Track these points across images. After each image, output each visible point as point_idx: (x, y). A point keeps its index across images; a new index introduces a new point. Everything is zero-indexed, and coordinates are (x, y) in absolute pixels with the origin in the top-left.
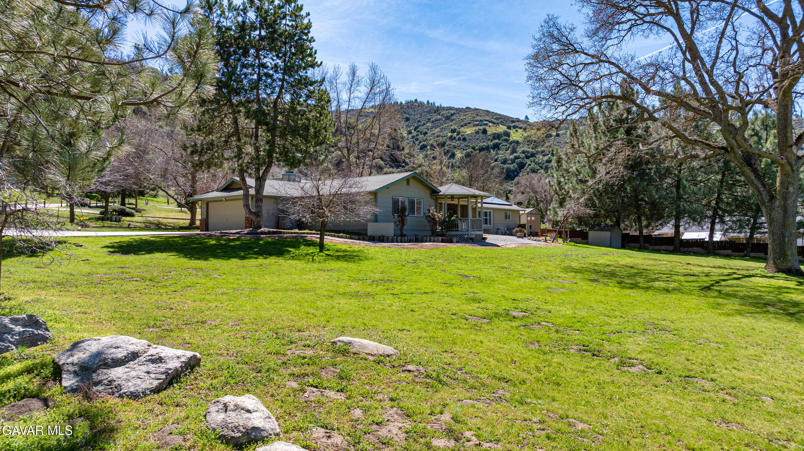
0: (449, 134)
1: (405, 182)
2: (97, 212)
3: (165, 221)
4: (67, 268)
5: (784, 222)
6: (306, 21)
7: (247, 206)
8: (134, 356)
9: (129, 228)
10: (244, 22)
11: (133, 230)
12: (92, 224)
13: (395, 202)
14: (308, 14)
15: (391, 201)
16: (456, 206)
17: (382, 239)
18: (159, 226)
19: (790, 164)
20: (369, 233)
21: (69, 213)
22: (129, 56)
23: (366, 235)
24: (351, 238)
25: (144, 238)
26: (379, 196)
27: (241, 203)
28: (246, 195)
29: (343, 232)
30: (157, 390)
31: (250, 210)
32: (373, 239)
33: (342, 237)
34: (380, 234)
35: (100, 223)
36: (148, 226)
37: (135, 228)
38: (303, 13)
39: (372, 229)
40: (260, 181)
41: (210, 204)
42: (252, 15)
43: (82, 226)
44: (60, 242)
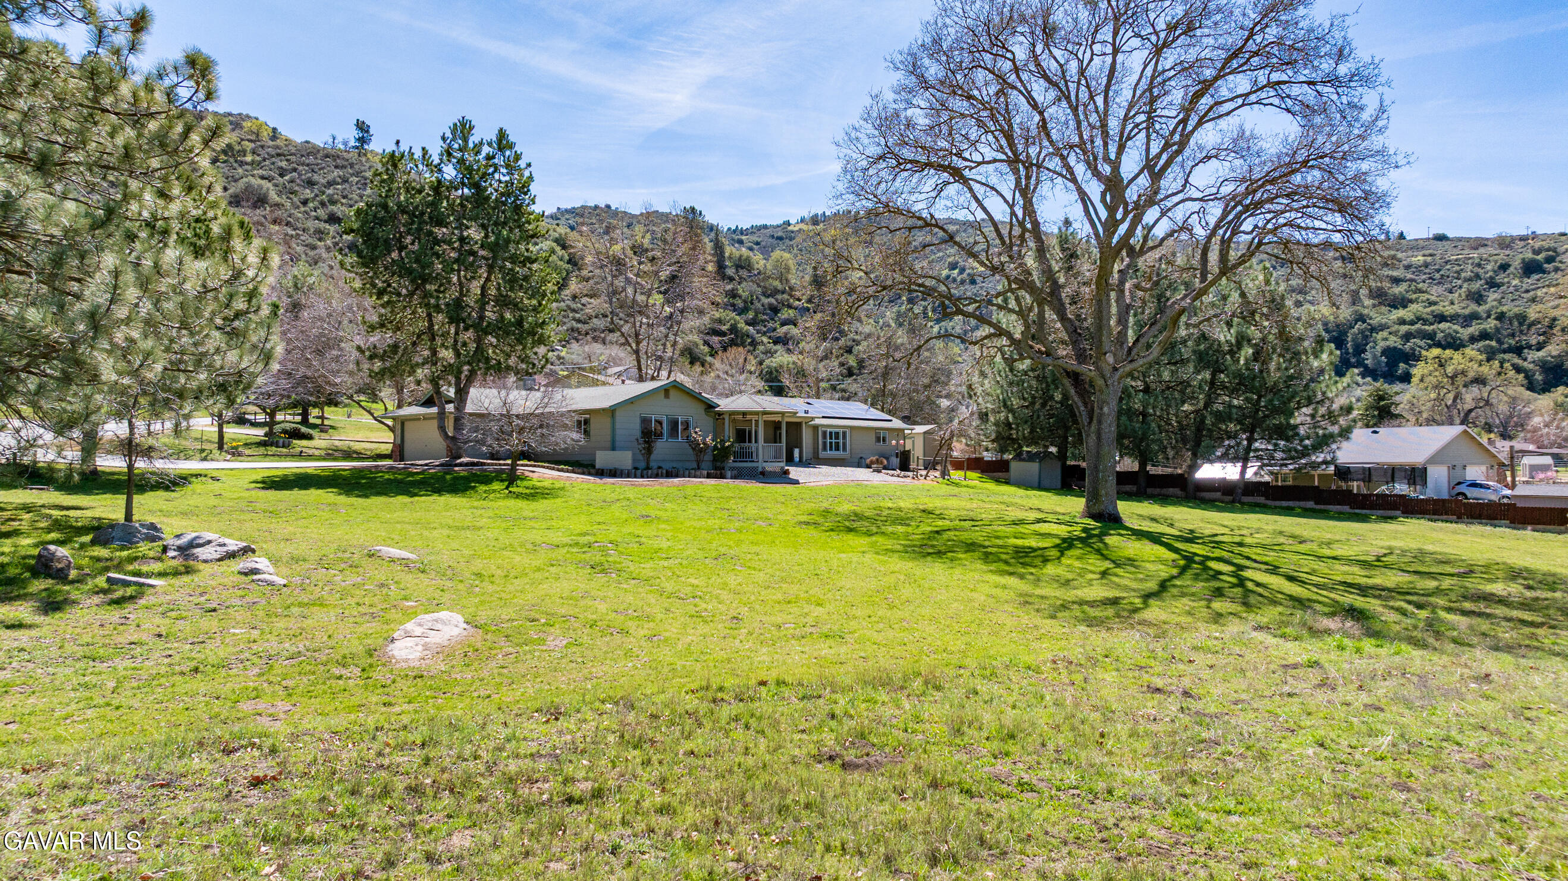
0: (945, 273)
1: (662, 394)
2: (260, 432)
3: (357, 446)
4: (193, 501)
5: (1098, 452)
6: (527, 174)
7: (442, 428)
8: (209, 542)
9: (300, 456)
10: (439, 182)
11: (307, 460)
12: (247, 452)
13: (645, 421)
14: (529, 165)
15: (638, 421)
16: (779, 423)
17: (614, 473)
18: (348, 455)
19: (1103, 376)
20: (598, 466)
21: (216, 435)
22: (345, 143)
23: (593, 466)
24: (573, 472)
25: (309, 471)
26: (618, 413)
27: (434, 424)
28: (442, 414)
29: (566, 463)
30: (219, 560)
31: (446, 434)
32: (601, 473)
33: (562, 470)
34: (611, 467)
35: (262, 450)
36: (329, 456)
37: (310, 457)
38: (522, 163)
39: (603, 459)
40: (462, 393)
41: (407, 425)
42: (450, 172)
43: (233, 454)
44: (197, 476)
